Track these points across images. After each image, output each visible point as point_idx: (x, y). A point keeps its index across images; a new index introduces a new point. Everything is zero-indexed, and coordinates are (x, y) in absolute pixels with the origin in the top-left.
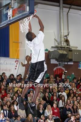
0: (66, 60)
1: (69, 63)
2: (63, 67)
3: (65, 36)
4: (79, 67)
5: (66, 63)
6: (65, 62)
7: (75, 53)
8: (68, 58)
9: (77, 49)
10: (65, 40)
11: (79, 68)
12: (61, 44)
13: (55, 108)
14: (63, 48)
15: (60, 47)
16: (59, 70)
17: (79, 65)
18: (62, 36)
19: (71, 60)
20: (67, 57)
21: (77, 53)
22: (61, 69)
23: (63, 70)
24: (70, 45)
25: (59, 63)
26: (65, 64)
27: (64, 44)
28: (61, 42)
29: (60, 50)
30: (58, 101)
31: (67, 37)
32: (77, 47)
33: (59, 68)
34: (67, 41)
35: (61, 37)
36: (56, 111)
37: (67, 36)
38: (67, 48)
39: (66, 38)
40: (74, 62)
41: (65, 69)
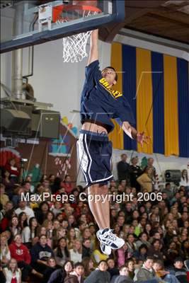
0: (25, 134)
1: (29, 141)
2: (15, 149)
3: (24, 77)
4: (51, 151)
5: (23, 141)
6: (21, 136)
7: (47, 119)
8: (30, 129)
9: (52, 109)
10: (25, 86)
11: (50, 154)
12: (16, 94)
13: (19, 245)
14: (20, 106)
15: (14, 102)
16: (7, 155)
17: (52, 148)
18: (19, 77)
19: (34, 135)
20: (28, 126)
21: (51, 119)
22: (11, 153)
23: (15, 156)
24: (35, 99)
25: (7, 140)
26: (19, 143)
27: (21, 95)
28: (14, 90)
29: (12, 108)
31: (27, 79)
32: (51, 105)
33: (7, 152)
34: (28, 89)
35: (15, 79)
37: (29, 78)
38: (27, 104)
39: (24, 81)
40: (41, 139)
41: (20, 154)
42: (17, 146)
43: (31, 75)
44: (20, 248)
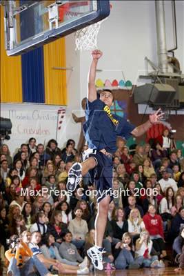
0: (173, 106)
1: (180, 112)
2: (166, 121)
3: (169, 51)
5: (173, 113)
6: (171, 109)
8: (178, 101)
10: (170, 59)
12: (161, 69)
13: (153, 216)
14: (166, 79)
15: (160, 77)
16: (159, 127)
18: (164, 52)
19: (183, 106)
20: (176, 98)
22: (163, 125)
24: (181, 72)
26: (170, 115)
27: (167, 68)
28: (160, 65)
29: (158, 82)
30: (157, 199)
31: (173, 53)
34: (174, 62)
35: (160, 54)
36: (154, 222)
37: (175, 51)
38: (175, 77)
39: (170, 55)
41: (171, 126)
42: (168, 118)
43: (176, 48)
44: (154, 218)
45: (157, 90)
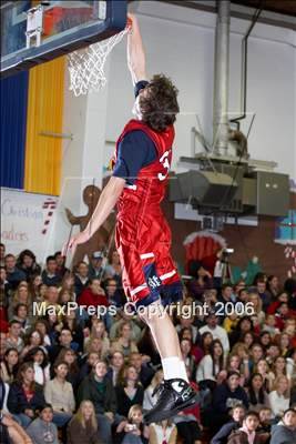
0: (232, 210)
1: (243, 221)
2: (219, 233)
3: (232, 121)
4: (279, 237)
5: (231, 221)
6: (227, 214)
7: (267, 185)
8: (240, 202)
9: (276, 170)
10: (233, 134)
11: (277, 241)
12: (217, 148)
14: (223, 166)
15: (213, 160)
17: (279, 231)
18: (222, 121)
19: (249, 211)
20: (237, 197)
21: (275, 186)
22: (213, 240)
23: (218, 244)
24: (248, 156)
25: (206, 220)
26: (225, 225)
27: (226, 148)
29: (210, 170)
30: (194, 357)
31: (239, 123)
32: (274, 165)
33: (206, 238)
34: (239, 140)
35: (216, 124)
37: (241, 121)
38: (239, 164)
39: (233, 127)
40: (261, 218)
41: (226, 242)
42: (221, 229)
43: (244, 117)
45: (207, 181)
